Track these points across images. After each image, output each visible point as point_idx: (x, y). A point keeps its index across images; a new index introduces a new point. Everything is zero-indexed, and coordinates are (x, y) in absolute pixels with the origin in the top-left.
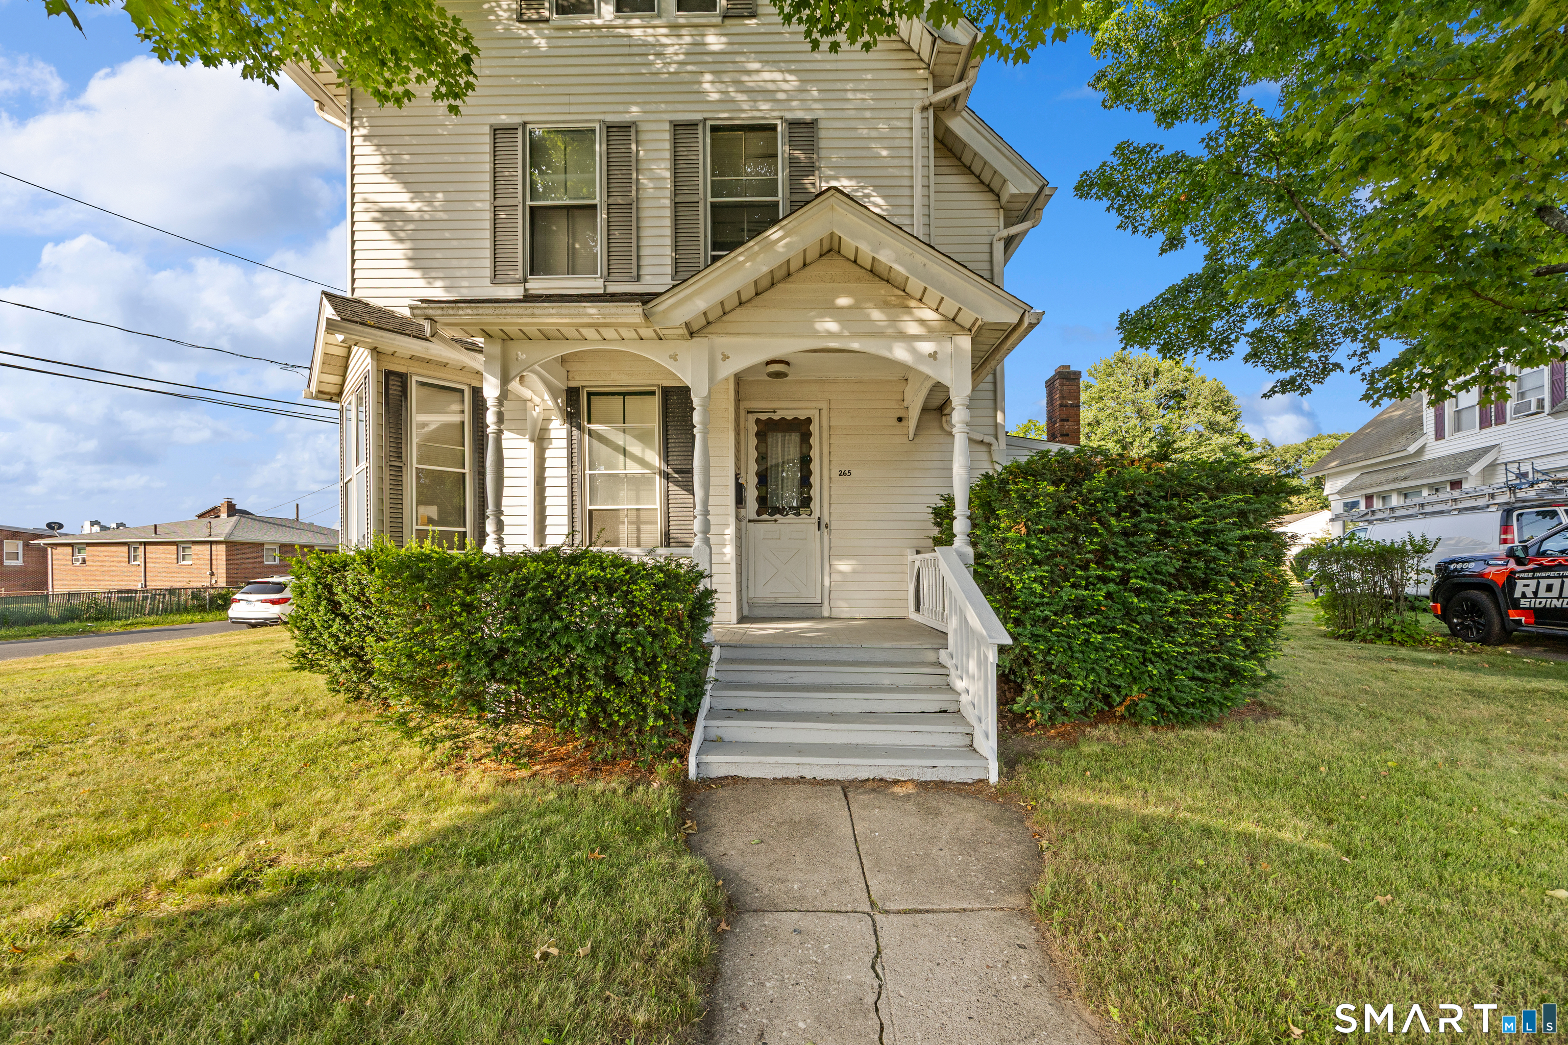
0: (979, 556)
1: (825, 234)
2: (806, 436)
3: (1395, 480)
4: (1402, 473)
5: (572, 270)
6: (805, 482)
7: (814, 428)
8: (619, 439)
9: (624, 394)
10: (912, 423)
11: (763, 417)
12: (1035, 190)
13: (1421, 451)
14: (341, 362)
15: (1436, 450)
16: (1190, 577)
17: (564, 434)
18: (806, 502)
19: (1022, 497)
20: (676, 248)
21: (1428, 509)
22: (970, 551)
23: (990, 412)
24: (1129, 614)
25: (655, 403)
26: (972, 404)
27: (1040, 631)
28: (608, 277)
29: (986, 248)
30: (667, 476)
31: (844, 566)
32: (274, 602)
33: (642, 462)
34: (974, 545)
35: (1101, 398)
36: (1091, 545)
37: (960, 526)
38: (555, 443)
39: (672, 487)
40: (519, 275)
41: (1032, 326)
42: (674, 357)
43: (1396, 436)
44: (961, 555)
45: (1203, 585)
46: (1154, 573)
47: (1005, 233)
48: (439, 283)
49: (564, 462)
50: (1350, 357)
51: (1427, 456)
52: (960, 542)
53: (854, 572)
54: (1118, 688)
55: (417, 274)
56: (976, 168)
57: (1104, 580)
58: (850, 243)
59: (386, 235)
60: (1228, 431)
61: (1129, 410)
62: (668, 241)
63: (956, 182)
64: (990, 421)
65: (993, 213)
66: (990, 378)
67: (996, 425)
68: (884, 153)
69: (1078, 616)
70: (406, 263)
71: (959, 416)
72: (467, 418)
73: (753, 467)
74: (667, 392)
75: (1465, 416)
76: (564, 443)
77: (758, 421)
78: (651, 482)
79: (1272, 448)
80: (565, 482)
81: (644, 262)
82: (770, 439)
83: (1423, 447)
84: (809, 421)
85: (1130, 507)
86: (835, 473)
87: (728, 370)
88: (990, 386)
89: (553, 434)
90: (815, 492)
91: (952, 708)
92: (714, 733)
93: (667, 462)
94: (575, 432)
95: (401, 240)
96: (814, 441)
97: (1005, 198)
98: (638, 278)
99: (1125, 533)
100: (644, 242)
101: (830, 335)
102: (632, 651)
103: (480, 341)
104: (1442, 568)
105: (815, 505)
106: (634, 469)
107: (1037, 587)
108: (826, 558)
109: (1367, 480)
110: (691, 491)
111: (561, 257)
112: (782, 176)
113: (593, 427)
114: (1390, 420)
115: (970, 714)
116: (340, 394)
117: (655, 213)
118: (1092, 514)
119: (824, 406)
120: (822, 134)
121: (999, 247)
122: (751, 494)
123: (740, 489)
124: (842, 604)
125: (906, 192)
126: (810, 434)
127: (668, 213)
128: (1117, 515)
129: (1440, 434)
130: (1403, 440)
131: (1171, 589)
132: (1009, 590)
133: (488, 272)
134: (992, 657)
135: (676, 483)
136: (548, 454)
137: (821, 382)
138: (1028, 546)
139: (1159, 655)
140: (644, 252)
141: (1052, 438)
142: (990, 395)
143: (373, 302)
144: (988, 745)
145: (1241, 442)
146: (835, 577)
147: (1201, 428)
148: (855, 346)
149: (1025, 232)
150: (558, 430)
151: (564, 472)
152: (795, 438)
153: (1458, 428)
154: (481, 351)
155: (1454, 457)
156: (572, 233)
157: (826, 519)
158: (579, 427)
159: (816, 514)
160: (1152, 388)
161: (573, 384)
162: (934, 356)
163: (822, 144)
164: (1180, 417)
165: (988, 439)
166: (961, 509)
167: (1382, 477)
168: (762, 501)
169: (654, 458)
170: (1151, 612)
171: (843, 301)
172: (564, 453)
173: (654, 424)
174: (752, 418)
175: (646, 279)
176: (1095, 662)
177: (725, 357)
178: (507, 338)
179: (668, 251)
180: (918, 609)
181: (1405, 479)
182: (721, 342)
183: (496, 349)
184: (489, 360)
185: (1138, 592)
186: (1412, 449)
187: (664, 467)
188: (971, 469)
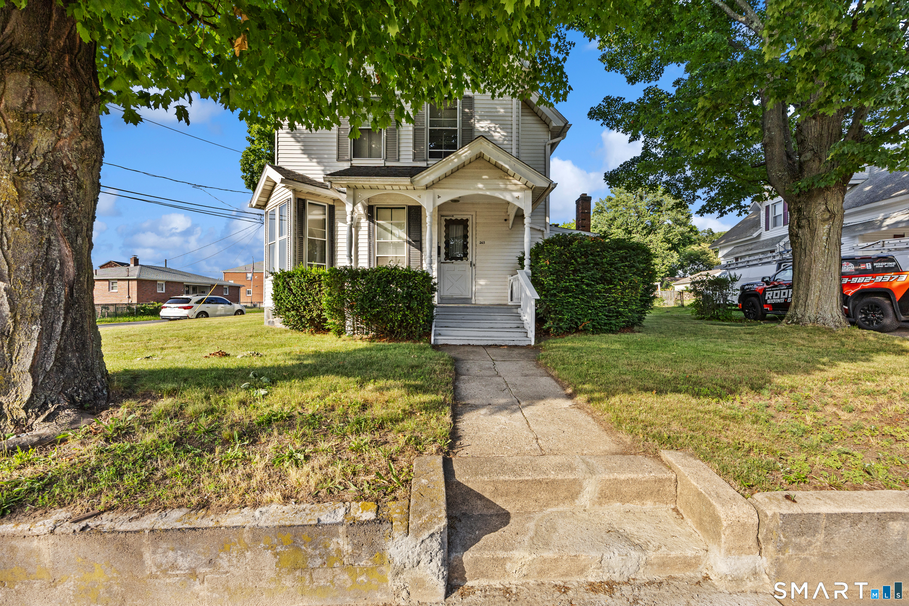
0: (533, 274)
1: (478, 152)
2: (466, 227)
3: (748, 250)
4: (750, 247)
5: (370, 156)
6: (465, 247)
7: (470, 223)
8: (389, 226)
9: (392, 208)
10: (511, 222)
11: (448, 218)
12: (563, 125)
13: (759, 236)
14: (269, 193)
15: (766, 236)
16: (605, 280)
17: (367, 225)
18: (466, 255)
19: (548, 251)
20: (415, 147)
21: (751, 263)
22: (530, 271)
23: (543, 217)
24: (583, 292)
25: (405, 212)
26: (533, 214)
27: (553, 298)
28: (386, 160)
29: (543, 148)
30: (409, 243)
31: (482, 282)
32: (185, 308)
33: (400, 238)
34: (531, 269)
35: (617, 205)
36: (571, 268)
37: (527, 262)
38: (363, 229)
39: (412, 247)
40: (349, 158)
41: (553, 188)
42: (420, 197)
43: (750, 229)
44: (526, 273)
45: (610, 282)
46: (592, 278)
47: (551, 142)
48: (315, 160)
49: (367, 237)
50: (703, 193)
51: (762, 238)
52: (527, 268)
53: (486, 285)
54: (579, 319)
55: (305, 156)
56: (540, 114)
57: (576, 280)
58: (487, 156)
59: (292, 139)
60: (685, 224)
61: (632, 212)
62: (411, 145)
63: (530, 119)
64: (543, 221)
65: (546, 133)
66: (543, 203)
67: (546, 223)
68: (502, 110)
69: (565, 293)
70: (300, 152)
71: (527, 221)
72: (326, 217)
73: (443, 240)
74: (410, 208)
75: (778, 219)
76: (367, 229)
77: (446, 220)
78: (403, 245)
79: (713, 234)
80: (367, 245)
81: (401, 153)
82: (450, 228)
83: (760, 234)
84: (467, 220)
85: (586, 255)
86: (478, 242)
87: (439, 202)
88: (543, 207)
89: (362, 225)
90: (469, 251)
91: (521, 326)
92: (438, 332)
93: (410, 237)
94: (371, 224)
95: (298, 142)
96: (470, 229)
97: (551, 127)
98: (399, 160)
99: (583, 264)
100: (401, 145)
101: (480, 189)
102: (416, 298)
103: (345, 189)
104: (742, 288)
105: (469, 256)
106: (395, 240)
107: (551, 282)
108: (474, 278)
109: (736, 250)
110: (421, 249)
111: (366, 150)
112: (459, 119)
113: (379, 222)
114: (750, 220)
115: (527, 326)
116: (265, 205)
117: (406, 133)
118: (573, 258)
119: (474, 214)
120: (476, 102)
121: (548, 148)
122: (443, 251)
123: (439, 248)
124: (480, 298)
125: (510, 126)
126: (467, 226)
127: (411, 133)
128: (580, 258)
129: (767, 229)
130: (752, 231)
131: (598, 283)
132: (543, 285)
133: (335, 156)
134: (533, 303)
135: (413, 246)
136: (360, 233)
137: (473, 204)
138: (549, 268)
139: (593, 307)
140: (401, 149)
141: (578, 228)
142: (543, 210)
143: (286, 168)
144: (532, 334)
145: (692, 230)
146: (478, 287)
147: (670, 222)
148: (488, 193)
149: (559, 141)
150: (364, 223)
151: (367, 241)
152: (461, 227)
153: (775, 225)
154: (345, 193)
155: (772, 239)
156: (370, 141)
157: (474, 262)
158: (373, 222)
159: (470, 260)
160: (645, 201)
161: (371, 204)
162: (518, 198)
163: (476, 106)
164: (659, 216)
165: (542, 229)
166: (527, 256)
167: (742, 249)
168: (447, 254)
169: (404, 236)
170: (591, 292)
171: (484, 177)
172: (367, 233)
173: (405, 222)
174: (443, 219)
175: (401, 161)
176: (571, 309)
177: (439, 197)
178: (356, 188)
179: (411, 149)
180: (512, 300)
181: (751, 250)
182: (438, 191)
183: (351, 192)
184: (348, 196)
185: (587, 285)
186: (755, 235)
187: (408, 239)
188: (531, 241)
